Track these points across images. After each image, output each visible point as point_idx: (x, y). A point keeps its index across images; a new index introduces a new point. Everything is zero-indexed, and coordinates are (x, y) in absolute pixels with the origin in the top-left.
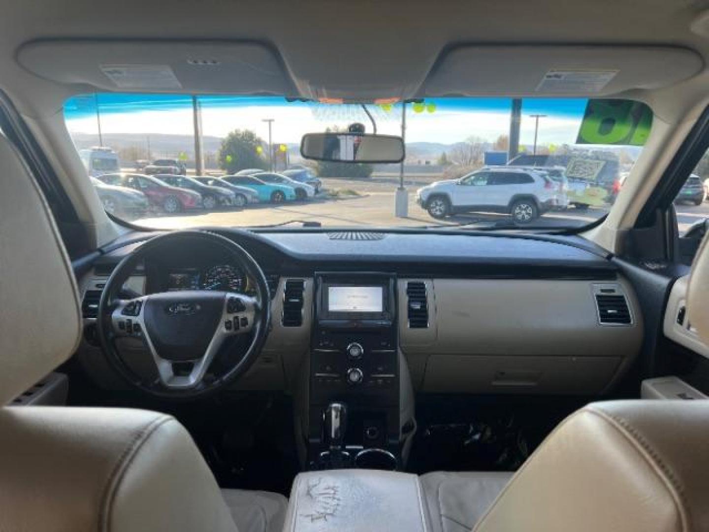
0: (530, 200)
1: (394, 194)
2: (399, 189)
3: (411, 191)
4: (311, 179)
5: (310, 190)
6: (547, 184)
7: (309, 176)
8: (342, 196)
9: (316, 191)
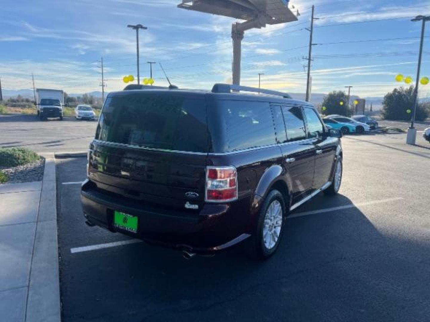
2: (410, 128)
4: (371, 121)
5: (367, 127)
7: (369, 119)
8: (390, 131)
9: (372, 128)
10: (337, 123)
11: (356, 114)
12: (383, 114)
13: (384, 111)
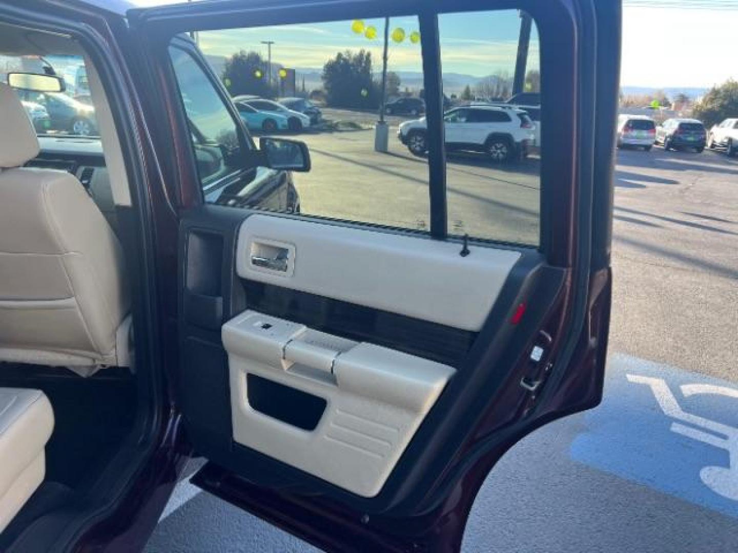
0: (506, 139)
1: (374, 127)
2: (379, 122)
3: (393, 125)
4: (310, 108)
5: (306, 120)
6: (524, 124)
7: (308, 106)
8: (341, 127)
9: (314, 121)
10: (255, 112)
11: (283, 96)
12: (325, 97)
13: (326, 92)
